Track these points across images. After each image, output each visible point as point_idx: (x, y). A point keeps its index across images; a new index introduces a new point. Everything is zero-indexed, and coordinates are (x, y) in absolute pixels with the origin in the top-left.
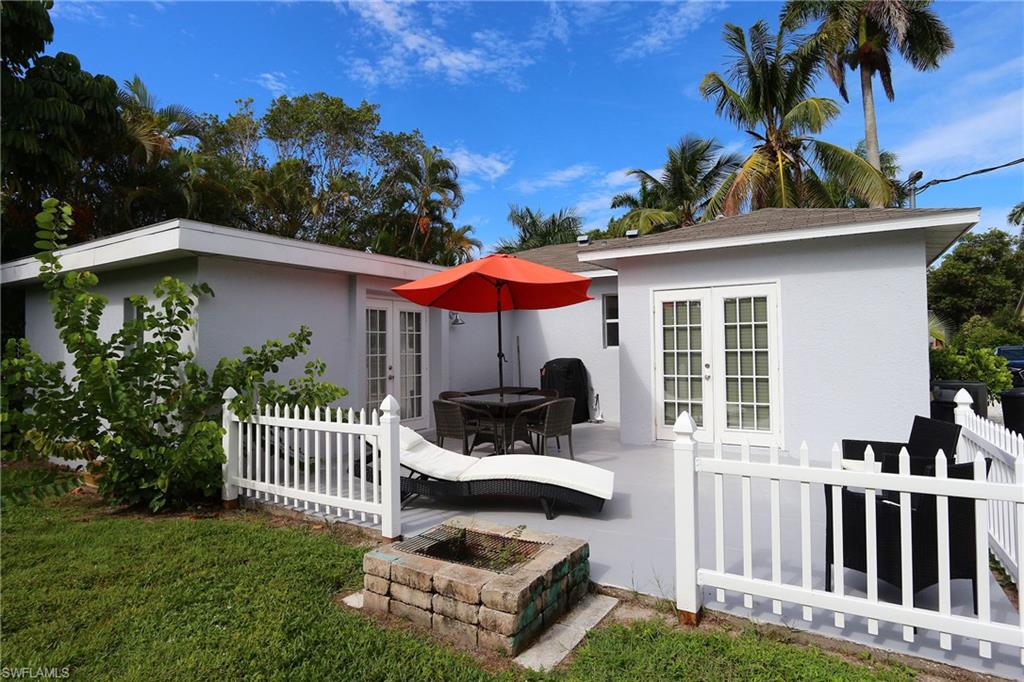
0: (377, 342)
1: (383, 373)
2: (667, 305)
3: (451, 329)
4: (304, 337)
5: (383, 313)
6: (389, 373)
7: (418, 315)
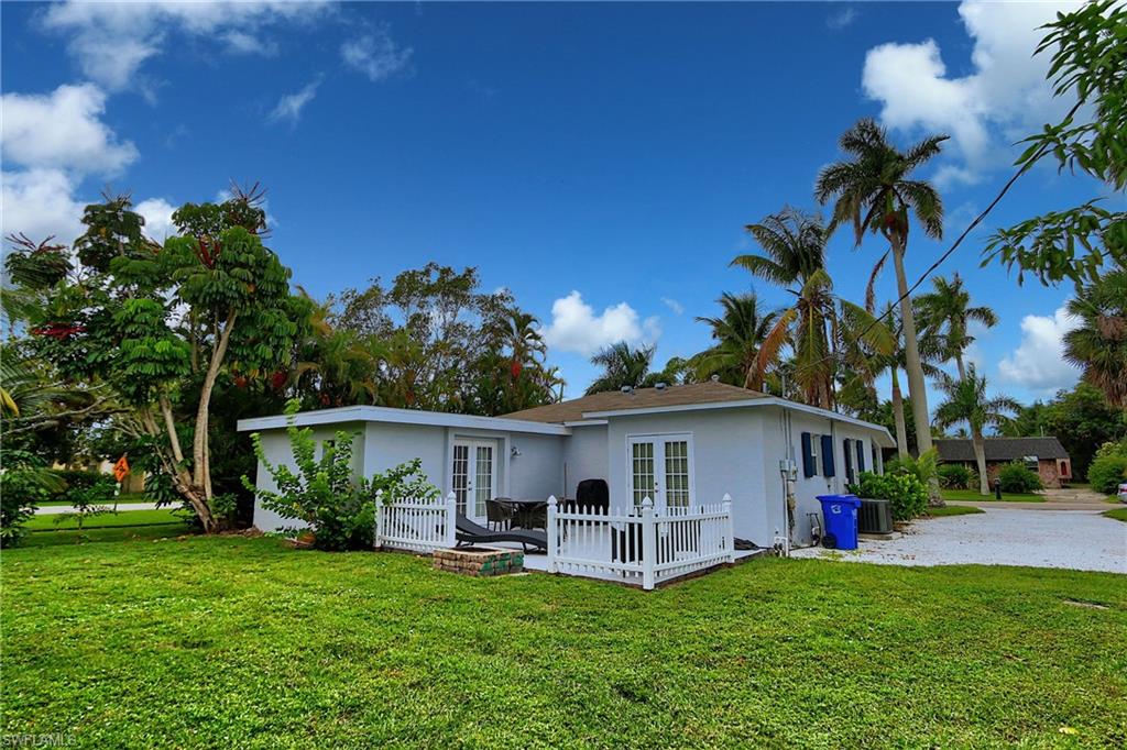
0: (461, 467)
1: (465, 486)
2: (635, 446)
3: (512, 458)
4: (417, 465)
5: (466, 448)
6: (468, 486)
7: (490, 449)
